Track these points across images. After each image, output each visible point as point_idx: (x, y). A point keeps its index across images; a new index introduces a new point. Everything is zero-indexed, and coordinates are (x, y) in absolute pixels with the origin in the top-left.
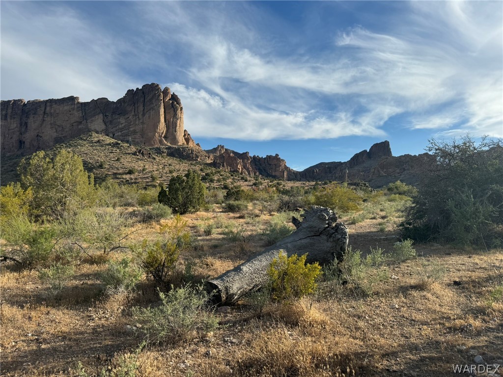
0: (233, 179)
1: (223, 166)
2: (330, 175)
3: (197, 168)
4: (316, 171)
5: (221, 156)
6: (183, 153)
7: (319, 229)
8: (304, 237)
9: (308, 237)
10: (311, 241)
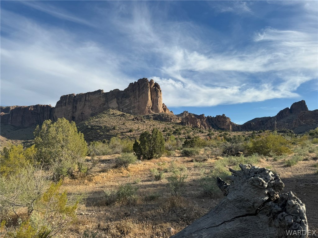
0: (194, 132)
1: (188, 124)
2: (263, 126)
3: (170, 126)
4: (253, 124)
5: (186, 118)
6: (162, 117)
7: (254, 204)
8: (231, 219)
9: (237, 217)
10: (241, 225)
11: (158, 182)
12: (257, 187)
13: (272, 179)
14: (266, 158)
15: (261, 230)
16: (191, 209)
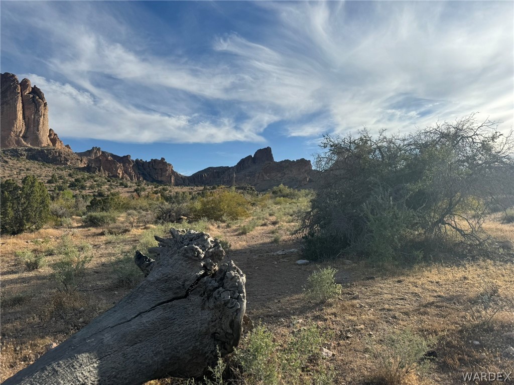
0: (110, 185)
1: (99, 170)
2: (218, 180)
3: (64, 173)
4: (205, 176)
5: (97, 160)
6: (47, 156)
7: (184, 282)
8: (150, 308)
9: (159, 304)
10: (165, 314)
11: (32, 274)
12: (190, 258)
13: (211, 246)
14: (216, 224)
15: (190, 316)
16: (92, 308)
